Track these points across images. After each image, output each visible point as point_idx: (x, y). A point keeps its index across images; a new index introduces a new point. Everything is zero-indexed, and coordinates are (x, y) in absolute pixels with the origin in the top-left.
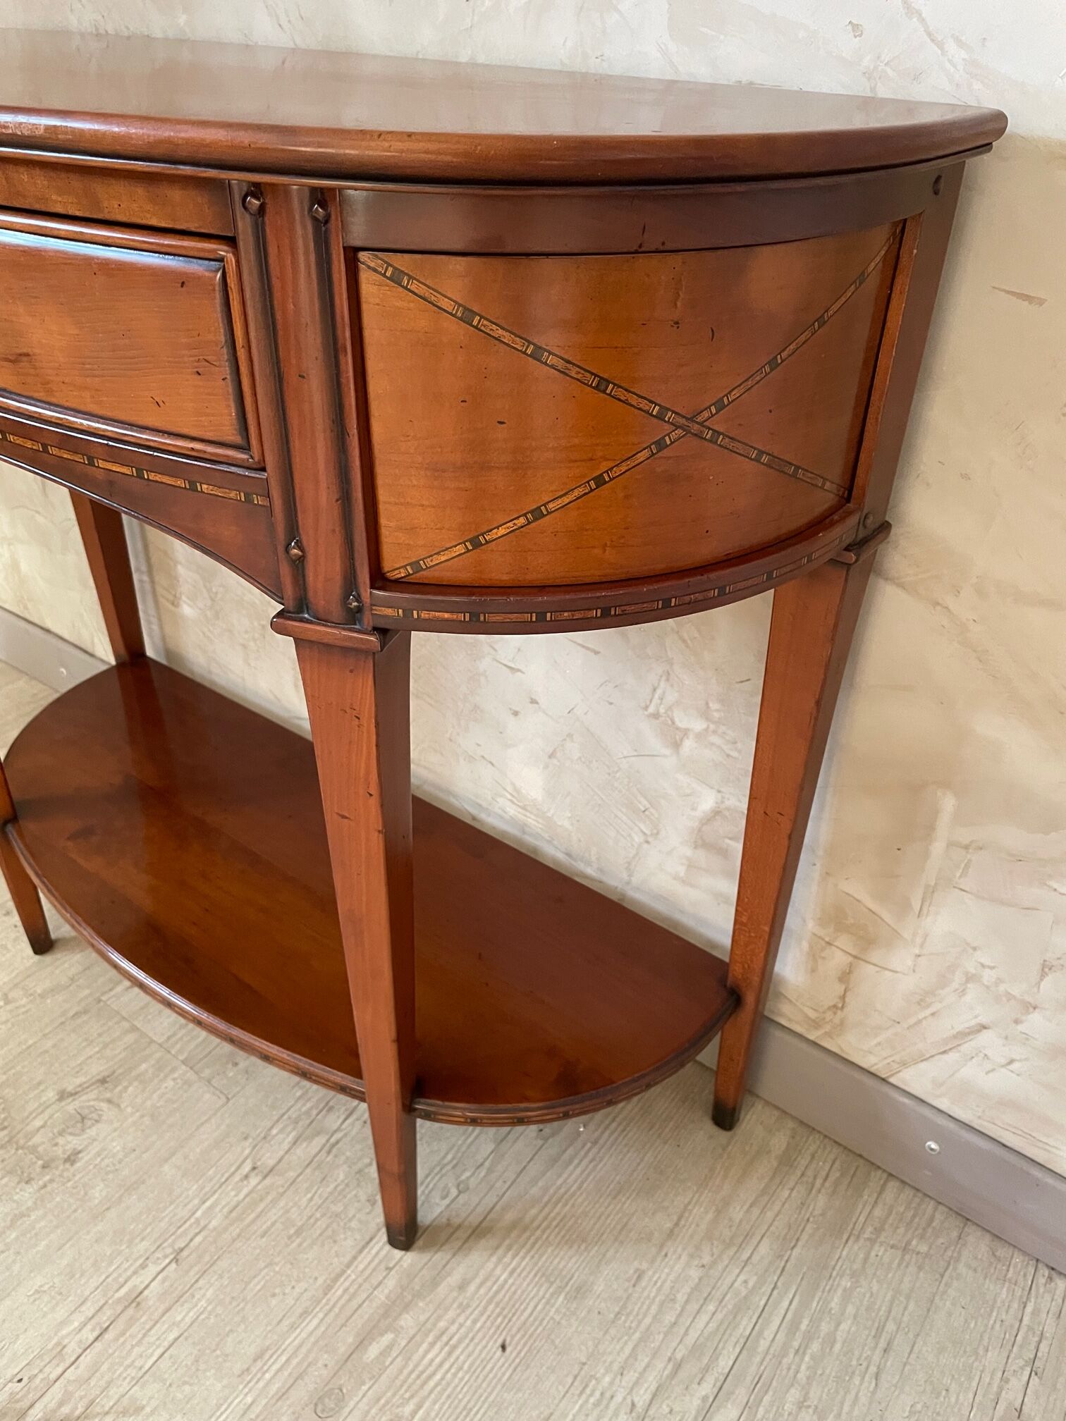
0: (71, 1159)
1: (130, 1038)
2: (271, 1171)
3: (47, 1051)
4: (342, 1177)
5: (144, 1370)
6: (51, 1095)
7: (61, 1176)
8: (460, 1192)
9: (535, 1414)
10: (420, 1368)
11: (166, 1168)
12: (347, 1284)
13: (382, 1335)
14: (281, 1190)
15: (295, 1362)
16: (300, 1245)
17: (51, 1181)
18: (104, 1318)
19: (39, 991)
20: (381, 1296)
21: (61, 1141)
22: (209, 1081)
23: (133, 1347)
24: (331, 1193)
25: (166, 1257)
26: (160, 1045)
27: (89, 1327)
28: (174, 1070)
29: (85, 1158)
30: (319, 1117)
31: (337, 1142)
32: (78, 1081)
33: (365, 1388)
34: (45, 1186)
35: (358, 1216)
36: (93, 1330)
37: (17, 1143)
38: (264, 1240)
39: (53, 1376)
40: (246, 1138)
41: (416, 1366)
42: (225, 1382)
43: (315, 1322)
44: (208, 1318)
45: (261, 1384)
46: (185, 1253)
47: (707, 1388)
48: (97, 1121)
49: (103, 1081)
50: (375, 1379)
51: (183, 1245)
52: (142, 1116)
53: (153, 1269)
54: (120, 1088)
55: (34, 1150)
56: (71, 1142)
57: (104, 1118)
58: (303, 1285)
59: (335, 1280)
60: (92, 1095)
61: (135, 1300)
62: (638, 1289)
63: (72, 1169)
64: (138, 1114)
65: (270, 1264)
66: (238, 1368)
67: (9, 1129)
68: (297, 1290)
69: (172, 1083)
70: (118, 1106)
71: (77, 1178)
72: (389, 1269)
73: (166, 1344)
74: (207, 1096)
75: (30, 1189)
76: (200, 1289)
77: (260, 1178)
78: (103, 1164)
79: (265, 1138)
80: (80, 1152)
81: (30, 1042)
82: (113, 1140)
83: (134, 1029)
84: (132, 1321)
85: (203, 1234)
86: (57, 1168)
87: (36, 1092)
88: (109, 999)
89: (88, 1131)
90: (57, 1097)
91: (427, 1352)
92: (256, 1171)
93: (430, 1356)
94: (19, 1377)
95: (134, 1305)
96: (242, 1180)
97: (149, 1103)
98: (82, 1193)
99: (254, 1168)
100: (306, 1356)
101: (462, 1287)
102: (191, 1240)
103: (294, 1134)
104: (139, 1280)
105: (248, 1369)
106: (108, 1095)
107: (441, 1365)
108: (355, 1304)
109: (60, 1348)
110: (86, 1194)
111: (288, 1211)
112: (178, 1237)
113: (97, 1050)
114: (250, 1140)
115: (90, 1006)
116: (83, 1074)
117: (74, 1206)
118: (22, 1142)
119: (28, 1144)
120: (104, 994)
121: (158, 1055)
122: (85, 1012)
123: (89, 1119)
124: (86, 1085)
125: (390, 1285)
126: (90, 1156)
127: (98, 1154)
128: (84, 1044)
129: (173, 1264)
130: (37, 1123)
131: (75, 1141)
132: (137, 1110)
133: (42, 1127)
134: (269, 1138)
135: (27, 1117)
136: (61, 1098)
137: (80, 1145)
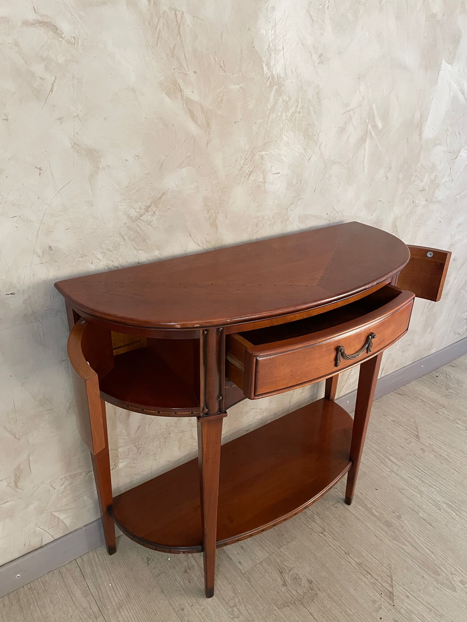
0: (310, 582)
1: (264, 564)
2: (324, 529)
3: (264, 591)
4: (328, 513)
5: (379, 563)
6: (283, 589)
7: (316, 585)
8: (337, 489)
9: (391, 487)
10: (381, 506)
11: (318, 555)
12: (359, 516)
13: (372, 511)
14: (330, 527)
16: (347, 525)
17: (317, 587)
18: (364, 572)
19: (233, 595)
20: (363, 510)
21: (303, 585)
22: (288, 542)
23: (373, 565)
24: (333, 516)
25: (347, 556)
26: (270, 555)
27: (367, 577)
28: (281, 552)
29: (310, 578)
30: (307, 515)
31: (317, 513)
32: (279, 580)
33: (385, 516)
34: (319, 589)
35: (341, 511)
36: (368, 575)
37: (301, 599)
38: (345, 533)
39: (380, 585)
41: (379, 505)
42: (382, 544)
43: (368, 523)
44: (365, 547)
45: (383, 537)
46: (346, 551)
47: (387, 460)
48: (297, 574)
49: (281, 573)
50: (383, 514)
51: (344, 552)
52: (298, 561)
53: (351, 560)
54: (286, 568)
55: (305, 593)
56: (304, 582)
57: (296, 572)
58: (359, 525)
59: (358, 518)
60: (286, 576)
61: (359, 564)
62: (365, 463)
63: (314, 581)
64: (297, 562)
65: (352, 532)
66: (380, 542)
67: (295, 602)
68: (360, 527)
69: (287, 552)
70: (292, 568)
71: (318, 580)
72: (356, 507)
73: (372, 557)
74: (294, 543)
75: (319, 593)
76: (357, 549)
77: (325, 532)
78: (314, 573)
79: (312, 530)
80: (308, 580)
81: (259, 596)
82: (305, 570)
83: (261, 563)
84: (366, 566)
85: (341, 547)
86: (313, 586)
87: (281, 593)
88: (245, 571)
89: (300, 577)
90: (285, 587)
91: (377, 504)
92: (323, 532)
93: (378, 503)
94: (380, 594)
95: (361, 565)
96: (325, 536)
97: (293, 560)
98: (323, 579)
99: (322, 533)
100: (377, 526)
101: (362, 494)
102: (343, 550)
103: (312, 522)
104: (353, 563)
105: (380, 539)
106: (287, 571)
107: (380, 501)
108: (364, 515)
109: (372, 584)
110: (324, 577)
111: (337, 526)
112: (341, 552)
113: (267, 574)
114: (312, 533)
115: (246, 577)
116: (277, 579)
117: (328, 581)
118: (301, 597)
119: (302, 595)
120: (241, 572)
121: (274, 555)
122: (249, 578)
123: (296, 576)
124: (282, 578)
125: (360, 507)
126: (310, 576)
127: (310, 574)
128: (264, 578)
129: (350, 555)
130: (294, 592)
131: (304, 581)
132: (295, 563)
133: (296, 591)
134: (312, 528)
135: (292, 596)
136: (286, 586)
137: (306, 579)
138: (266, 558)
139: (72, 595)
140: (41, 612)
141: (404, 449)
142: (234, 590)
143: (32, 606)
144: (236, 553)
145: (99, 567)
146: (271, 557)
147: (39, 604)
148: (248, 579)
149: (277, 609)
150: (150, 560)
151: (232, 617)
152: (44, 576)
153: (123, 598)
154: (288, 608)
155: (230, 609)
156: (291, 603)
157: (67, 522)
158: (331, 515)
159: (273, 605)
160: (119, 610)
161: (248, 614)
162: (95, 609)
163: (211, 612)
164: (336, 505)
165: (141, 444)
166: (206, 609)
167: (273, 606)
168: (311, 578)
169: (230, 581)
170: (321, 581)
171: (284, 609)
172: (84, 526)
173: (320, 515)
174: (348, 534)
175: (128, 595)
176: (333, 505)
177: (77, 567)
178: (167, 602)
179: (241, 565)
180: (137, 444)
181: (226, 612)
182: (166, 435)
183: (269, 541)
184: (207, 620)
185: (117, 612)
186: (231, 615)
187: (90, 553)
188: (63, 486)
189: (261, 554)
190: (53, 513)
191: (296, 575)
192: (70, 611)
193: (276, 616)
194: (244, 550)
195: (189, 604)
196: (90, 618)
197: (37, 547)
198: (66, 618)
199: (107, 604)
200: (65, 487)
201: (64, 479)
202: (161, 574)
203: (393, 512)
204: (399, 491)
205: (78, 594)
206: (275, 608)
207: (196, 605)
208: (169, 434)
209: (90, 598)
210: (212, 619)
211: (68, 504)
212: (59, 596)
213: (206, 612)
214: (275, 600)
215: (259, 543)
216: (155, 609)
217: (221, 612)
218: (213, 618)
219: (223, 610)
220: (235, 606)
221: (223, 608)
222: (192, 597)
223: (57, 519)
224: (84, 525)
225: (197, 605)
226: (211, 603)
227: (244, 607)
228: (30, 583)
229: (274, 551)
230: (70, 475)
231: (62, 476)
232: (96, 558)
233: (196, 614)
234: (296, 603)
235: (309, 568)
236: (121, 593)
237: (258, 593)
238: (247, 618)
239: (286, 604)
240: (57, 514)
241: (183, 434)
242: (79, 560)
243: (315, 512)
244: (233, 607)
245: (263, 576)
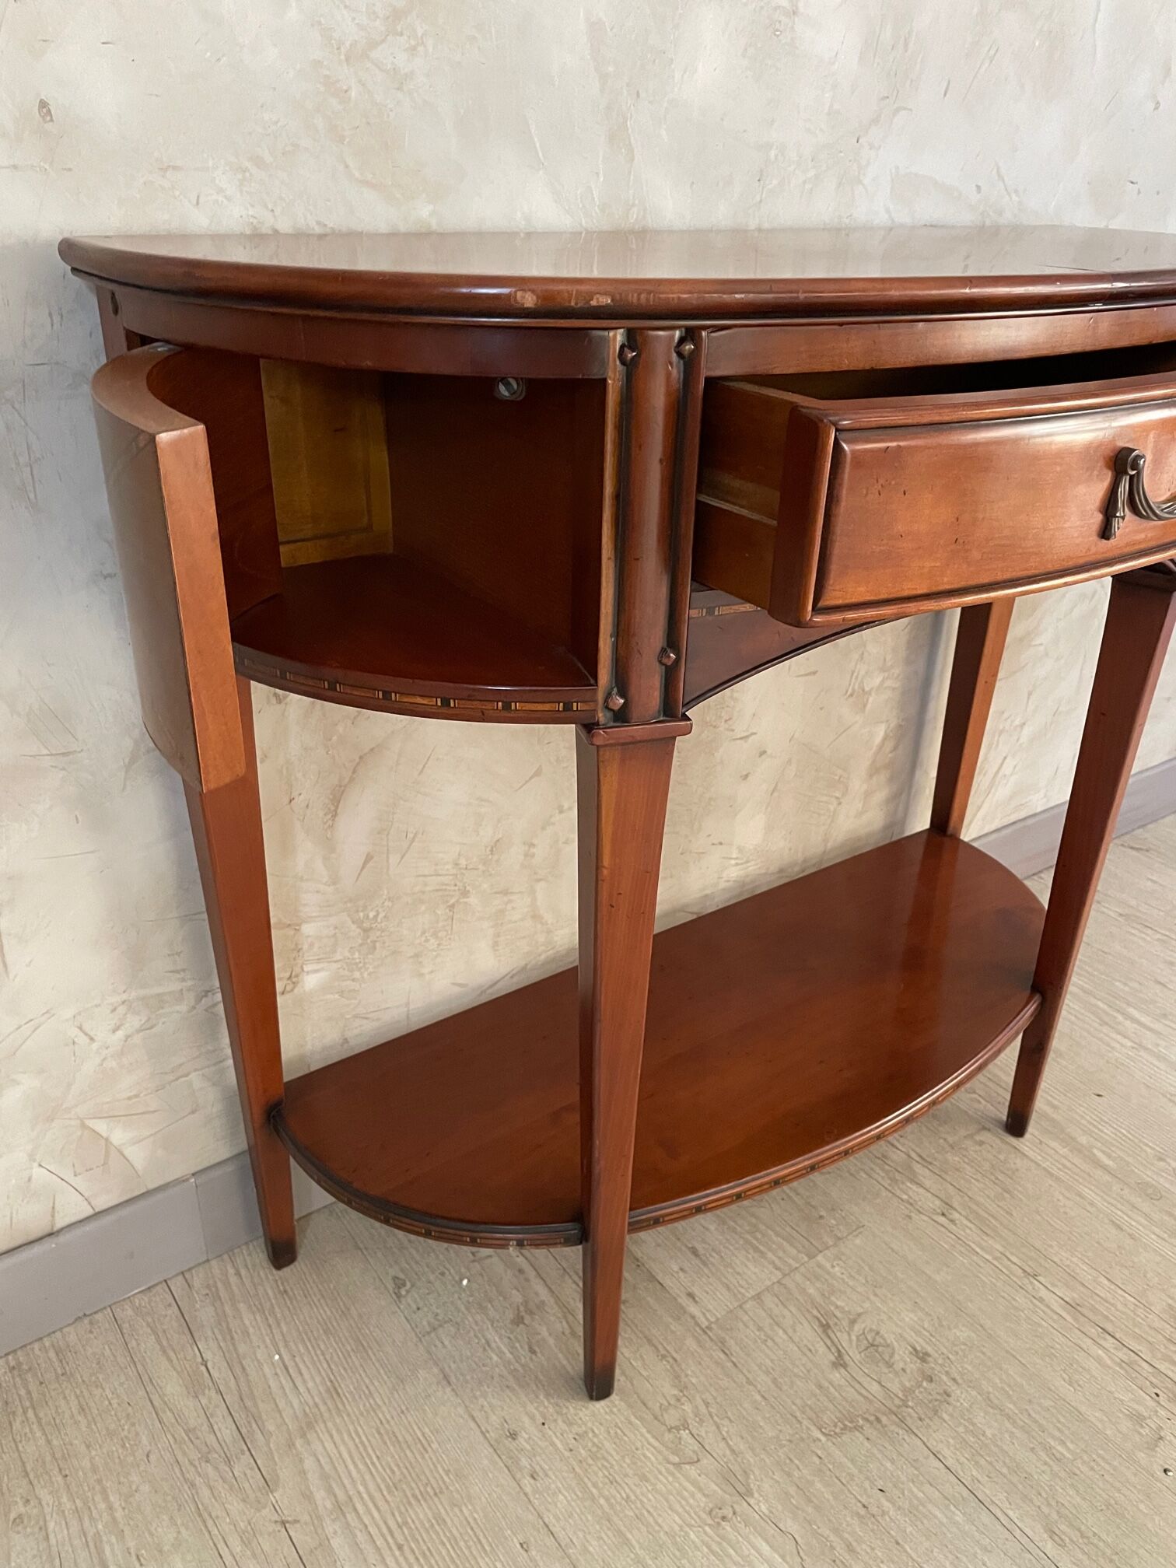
1: (769, 1300)
2: (947, 1204)
3: (774, 1381)
4: (957, 1159)
5: (1137, 1303)
6: (837, 1376)
7: (942, 1365)
8: (975, 1092)
9: (1144, 1090)
10: (1118, 1139)
11: (938, 1278)
12: (1054, 1168)
13: (1094, 1155)
14: (967, 1199)
15: (1119, 1206)
16: (1021, 1193)
17: (947, 1373)
18: (1093, 1331)
19: (676, 1392)
20: (1064, 1151)
21: (899, 1366)
22: (839, 1239)
23: (1117, 1310)
24: (972, 1166)
25: (1031, 1283)
26: (785, 1275)
27: (1102, 1342)
28: (820, 1266)
29: (921, 1344)
30: (892, 1165)
31: (920, 1156)
32: (821, 1348)
33: (1137, 1171)
34: (954, 1380)
35: (994, 1153)
36: (1105, 1339)
37: (899, 1407)
38: (1015, 1215)
39: (1150, 1369)
40: (910, 1217)
41: (1115, 1140)
42: (1141, 1250)
43: (1086, 1190)
44: (1087, 1257)
45: (1141, 1228)
46: (1027, 1268)
47: (1119, 1016)
48: (878, 1333)
49: (826, 1327)
50: (1128, 1164)
51: (1020, 1271)
52: (876, 1295)
53: (1044, 1292)
54: (838, 1314)
55: (907, 1391)
56: (902, 1356)
57: (873, 1327)
58: (1056, 1194)
59: (1052, 1176)
60: (843, 1338)
61: (1072, 1306)
63: (935, 1355)
64: (872, 1298)
65: (1038, 1212)
66: (1129, 1240)
67: (879, 1415)
68: (1061, 1198)
69: (837, 1269)
70: (859, 1315)
71: (945, 1351)
72: (1041, 1142)
73: (1113, 1287)
74: (858, 1241)
75: (955, 1391)
76: (1061, 1260)
77: (954, 1212)
78: (931, 1329)
79: (911, 1204)
80: (915, 1350)
81: (758, 1398)
82: (902, 1320)
83: (758, 1297)
84: (1093, 1309)
85: (1008, 1254)
86: (933, 1369)
87: (832, 1390)
88: (707, 1319)
89: (889, 1342)
90: (842, 1370)
91: (1106, 1133)
92: (946, 1213)
93: (1109, 1133)
94: (1154, 1396)
95: (1079, 1308)
96: (955, 1224)
97: (860, 1290)
98: (963, 1347)
99: (943, 1214)
100: (1115, 1199)
101: (1055, 1107)
102: (1015, 1264)
103: (909, 1185)
104: (1054, 1302)
105: (1129, 1234)
106: (845, 1323)
107: (1115, 1128)
108: (1069, 1166)
109: (1124, 1364)
110: (965, 1344)
111: (988, 1197)
112: (1011, 1273)
113: (781, 1332)
114: (912, 1214)
115: (714, 1338)
116: (813, 1346)
117: (979, 1354)
118: (897, 1402)
119: (900, 1395)
120: (698, 1325)
121: (798, 1277)
122: (723, 1341)
123: (874, 1340)
124: (829, 1343)
125: (1053, 1144)
126: (920, 1340)
127: (918, 1333)
128: (770, 1343)
129: (1039, 1278)
130: (875, 1388)
131: (901, 1353)
132: (868, 1298)
133: (880, 1383)
134: (911, 1201)
135: (866, 1398)
136: (845, 1366)
137: (906, 1348)
138: (774, 1283)
139: (150, 1388)
140: (49, 1442)
141: (1165, 990)
142: (677, 1377)
143: (19, 1419)
144: (676, 1268)
145: (242, 1306)
146: (786, 1281)
147: (41, 1415)
148: (720, 1344)
149: (823, 1439)
150: (404, 1285)
151: (676, 1459)
152: (61, 1329)
153: (317, 1400)
154: (857, 1433)
155: (668, 1437)
156: (867, 1420)
157: (138, 1156)
158: (966, 1166)
159: (809, 1426)
160: (303, 1435)
161: (728, 1452)
162: (226, 1431)
163: (605, 1442)
164: (978, 1138)
165: (376, 917)
166: (590, 1435)
167: (808, 1428)
168: (924, 1345)
169: (663, 1352)
170: (957, 1353)
171: (844, 1437)
172: (193, 1175)
173: (931, 1163)
174: (1026, 1220)
175: (334, 1391)
176: (970, 1136)
177: (170, 1305)
178: (461, 1410)
179: (696, 1302)
180: (361, 914)
181: (656, 1444)
182: (452, 896)
183: (778, 1235)
184: (596, 1469)
185: (299, 1443)
186: (673, 1453)
187: (214, 1263)
188: (120, 1034)
189: (755, 1273)
190: (90, 1123)
191: (873, 1334)
192: (144, 1440)
193: (820, 1458)
194: (701, 1259)
195: (532, 1418)
196: (207, 1461)
197: (40, 1235)
198: (130, 1459)
199: (264, 1417)
200: (127, 1037)
201: (122, 1010)
202: (441, 1326)
203: (1161, 1159)
204: (1170, 1100)
205: (173, 1387)
206: (817, 1434)
207: (555, 1421)
208: (465, 893)
209: (210, 1399)
210: (612, 1466)
211: (136, 1096)
212: (108, 1392)
213: (590, 1444)
214: (811, 1408)
215: (747, 1241)
216: (423, 1434)
217: (639, 1445)
218: (614, 1463)
219: (647, 1440)
220: (686, 1426)
221: (644, 1431)
222: (541, 1397)
223: (103, 1142)
224: (193, 1172)
225: (560, 1422)
226: (608, 1417)
227: (714, 1428)
228: (15, 1351)
229: (797, 1265)
230: (143, 999)
231: (116, 999)
232: (233, 1279)
233: (557, 1449)
234: (884, 1419)
235: (912, 1315)
236: (310, 1384)
237: (755, 1386)
238: (725, 1463)
239: (850, 1422)
240: (101, 1127)
241: (506, 899)
242: (177, 1285)
243: (913, 1155)
244: (678, 1429)
245: (768, 1336)
